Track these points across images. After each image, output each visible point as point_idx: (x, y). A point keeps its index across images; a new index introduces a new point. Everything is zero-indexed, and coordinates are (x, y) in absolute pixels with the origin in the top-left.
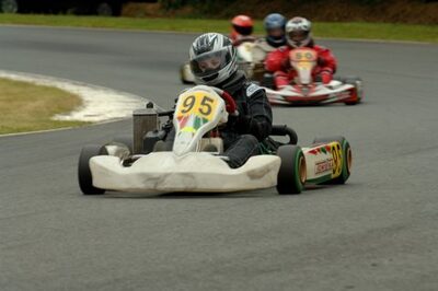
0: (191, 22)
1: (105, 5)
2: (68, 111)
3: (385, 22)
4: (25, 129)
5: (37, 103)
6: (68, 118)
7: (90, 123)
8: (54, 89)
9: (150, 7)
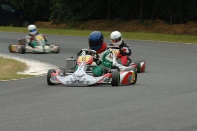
0: (67, 31)
1: (27, 22)
2: (22, 70)
3: (153, 32)
4: (7, 79)
5: (8, 66)
6: (24, 74)
7: (34, 76)
8: (12, 60)
9: (47, 23)
